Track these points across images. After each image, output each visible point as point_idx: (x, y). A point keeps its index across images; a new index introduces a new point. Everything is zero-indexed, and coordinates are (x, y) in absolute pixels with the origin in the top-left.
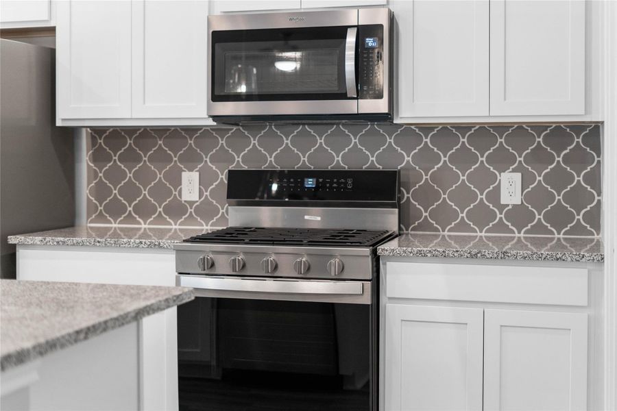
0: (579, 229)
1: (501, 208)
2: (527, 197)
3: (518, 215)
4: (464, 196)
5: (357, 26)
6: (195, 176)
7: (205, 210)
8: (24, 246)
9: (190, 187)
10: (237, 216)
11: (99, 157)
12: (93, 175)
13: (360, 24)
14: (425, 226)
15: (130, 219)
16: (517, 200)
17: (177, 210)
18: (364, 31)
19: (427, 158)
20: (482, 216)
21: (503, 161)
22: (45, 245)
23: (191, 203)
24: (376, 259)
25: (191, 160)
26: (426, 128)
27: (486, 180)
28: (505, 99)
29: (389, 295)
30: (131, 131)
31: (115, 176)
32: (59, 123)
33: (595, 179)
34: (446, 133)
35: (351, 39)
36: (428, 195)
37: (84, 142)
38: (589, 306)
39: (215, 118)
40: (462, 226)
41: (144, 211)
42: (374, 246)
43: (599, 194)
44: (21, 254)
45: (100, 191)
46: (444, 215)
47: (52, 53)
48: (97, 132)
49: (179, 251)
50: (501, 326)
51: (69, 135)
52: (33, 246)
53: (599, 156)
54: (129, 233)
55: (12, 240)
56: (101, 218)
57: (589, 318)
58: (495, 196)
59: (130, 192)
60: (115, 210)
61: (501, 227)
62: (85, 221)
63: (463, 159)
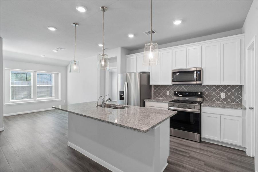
0: (237, 102)
1: (221, 98)
2: (226, 97)
3: (224, 100)
4: (214, 96)
5: (196, 71)
6: (169, 92)
7: (170, 97)
8: (146, 101)
9: (168, 93)
10: (176, 98)
11: (155, 89)
12: (154, 91)
13: (197, 70)
14: (207, 101)
15: (159, 97)
16: (225, 97)
17: (166, 96)
18: (197, 71)
19: (208, 90)
20: (218, 99)
21: (222, 91)
22: (149, 101)
23: (168, 96)
24: (200, 106)
25: (168, 90)
26: (207, 86)
27: (218, 94)
28: (223, 81)
29: (203, 112)
30: (159, 86)
31: (157, 91)
32: (150, 85)
33: (241, 94)
34: (211, 86)
35: (195, 72)
36: (207, 96)
37: (153, 87)
38: (243, 117)
39: (173, 84)
40: (214, 101)
41: (161, 96)
42: (200, 104)
43: (242, 97)
44: (146, 102)
45: (155, 94)
46: (211, 99)
47: (149, 75)
48: (154, 86)
49: (168, 103)
50: (224, 119)
51: (151, 86)
52: (147, 101)
53: (242, 90)
54: (163, 100)
55: (145, 100)
56: (155, 97)
57: (243, 119)
58: (220, 96)
59: (159, 94)
60: (157, 96)
61: (221, 101)
62: (153, 97)
63: (214, 90)
